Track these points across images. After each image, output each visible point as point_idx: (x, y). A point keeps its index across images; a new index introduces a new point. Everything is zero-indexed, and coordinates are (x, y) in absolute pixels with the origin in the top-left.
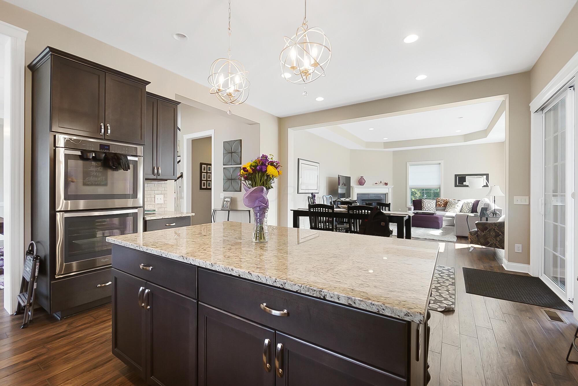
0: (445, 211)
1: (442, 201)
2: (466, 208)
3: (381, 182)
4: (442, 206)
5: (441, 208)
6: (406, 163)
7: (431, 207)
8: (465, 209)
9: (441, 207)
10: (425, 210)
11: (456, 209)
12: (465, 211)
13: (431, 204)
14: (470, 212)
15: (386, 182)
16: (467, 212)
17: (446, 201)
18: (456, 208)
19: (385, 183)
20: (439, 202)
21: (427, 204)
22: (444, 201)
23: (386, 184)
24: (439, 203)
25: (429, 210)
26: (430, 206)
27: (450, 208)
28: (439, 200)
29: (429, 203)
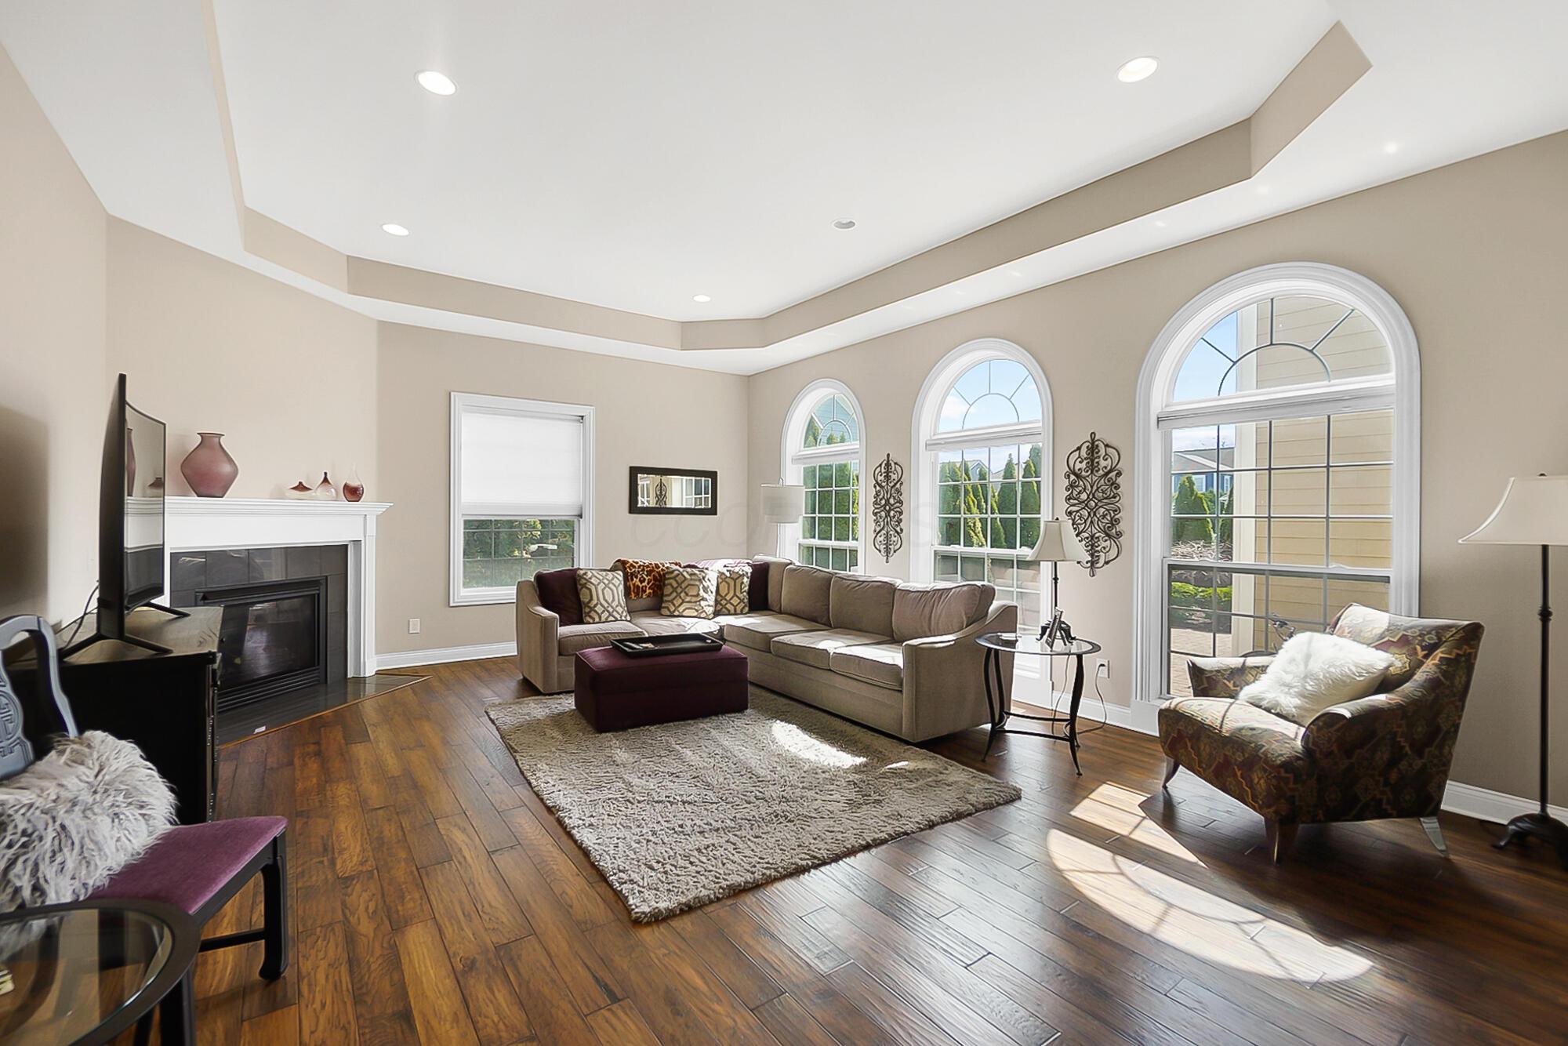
0: (664, 612)
1: (643, 570)
2: (735, 595)
3: (326, 480)
4: (648, 591)
5: (645, 600)
6: (450, 394)
7: (616, 603)
8: (728, 598)
9: (642, 597)
10: (597, 620)
11: (703, 603)
12: (729, 606)
13: (614, 589)
14: (747, 609)
15: (354, 483)
16: (738, 611)
17: (659, 573)
18: (704, 599)
19: (346, 487)
20: (636, 577)
21: (603, 590)
22: (649, 573)
23: (353, 493)
24: (636, 581)
25: (611, 618)
26: (613, 600)
27: (683, 602)
28: (634, 567)
29: (607, 586)
